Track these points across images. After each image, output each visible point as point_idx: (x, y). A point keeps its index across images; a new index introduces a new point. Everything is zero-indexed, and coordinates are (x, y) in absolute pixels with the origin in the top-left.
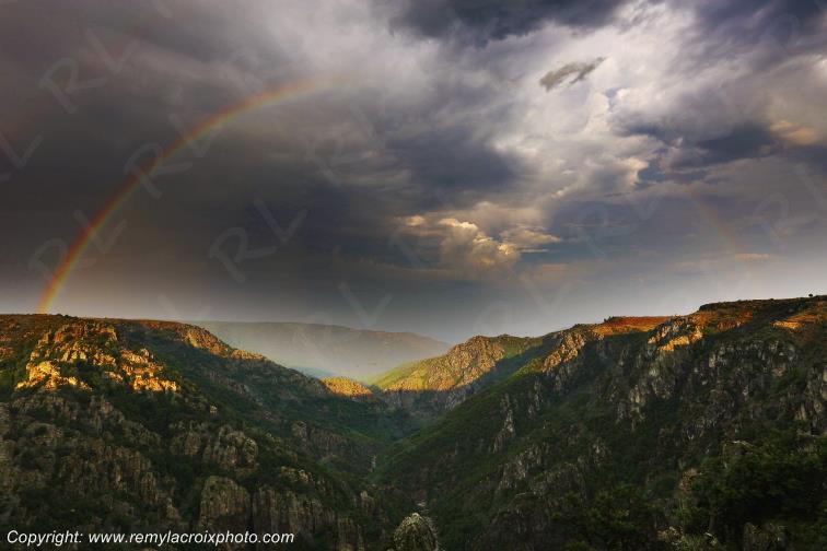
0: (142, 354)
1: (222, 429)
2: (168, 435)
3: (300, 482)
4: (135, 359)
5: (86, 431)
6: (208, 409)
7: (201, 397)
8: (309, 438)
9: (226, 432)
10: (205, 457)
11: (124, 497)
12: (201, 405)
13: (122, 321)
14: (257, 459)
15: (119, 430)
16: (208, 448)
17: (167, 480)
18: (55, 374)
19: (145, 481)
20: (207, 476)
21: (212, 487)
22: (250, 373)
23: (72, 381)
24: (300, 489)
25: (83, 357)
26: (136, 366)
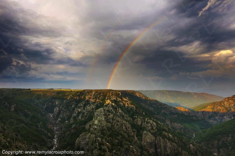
0: (126, 98)
1: (146, 119)
2: (134, 119)
3: (169, 137)
4: (125, 99)
5: (117, 115)
6: (142, 113)
7: (141, 110)
8: (171, 125)
9: (148, 120)
10: (143, 126)
11: (125, 132)
12: (141, 112)
13: (122, 91)
14: (156, 128)
15: (123, 116)
16: (143, 123)
17: (134, 130)
18: (110, 102)
19: (129, 129)
20: (144, 131)
21: (145, 134)
22: (153, 104)
23: (113, 104)
24: (169, 139)
25: (115, 99)
26: (125, 101)
